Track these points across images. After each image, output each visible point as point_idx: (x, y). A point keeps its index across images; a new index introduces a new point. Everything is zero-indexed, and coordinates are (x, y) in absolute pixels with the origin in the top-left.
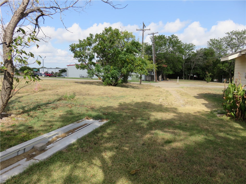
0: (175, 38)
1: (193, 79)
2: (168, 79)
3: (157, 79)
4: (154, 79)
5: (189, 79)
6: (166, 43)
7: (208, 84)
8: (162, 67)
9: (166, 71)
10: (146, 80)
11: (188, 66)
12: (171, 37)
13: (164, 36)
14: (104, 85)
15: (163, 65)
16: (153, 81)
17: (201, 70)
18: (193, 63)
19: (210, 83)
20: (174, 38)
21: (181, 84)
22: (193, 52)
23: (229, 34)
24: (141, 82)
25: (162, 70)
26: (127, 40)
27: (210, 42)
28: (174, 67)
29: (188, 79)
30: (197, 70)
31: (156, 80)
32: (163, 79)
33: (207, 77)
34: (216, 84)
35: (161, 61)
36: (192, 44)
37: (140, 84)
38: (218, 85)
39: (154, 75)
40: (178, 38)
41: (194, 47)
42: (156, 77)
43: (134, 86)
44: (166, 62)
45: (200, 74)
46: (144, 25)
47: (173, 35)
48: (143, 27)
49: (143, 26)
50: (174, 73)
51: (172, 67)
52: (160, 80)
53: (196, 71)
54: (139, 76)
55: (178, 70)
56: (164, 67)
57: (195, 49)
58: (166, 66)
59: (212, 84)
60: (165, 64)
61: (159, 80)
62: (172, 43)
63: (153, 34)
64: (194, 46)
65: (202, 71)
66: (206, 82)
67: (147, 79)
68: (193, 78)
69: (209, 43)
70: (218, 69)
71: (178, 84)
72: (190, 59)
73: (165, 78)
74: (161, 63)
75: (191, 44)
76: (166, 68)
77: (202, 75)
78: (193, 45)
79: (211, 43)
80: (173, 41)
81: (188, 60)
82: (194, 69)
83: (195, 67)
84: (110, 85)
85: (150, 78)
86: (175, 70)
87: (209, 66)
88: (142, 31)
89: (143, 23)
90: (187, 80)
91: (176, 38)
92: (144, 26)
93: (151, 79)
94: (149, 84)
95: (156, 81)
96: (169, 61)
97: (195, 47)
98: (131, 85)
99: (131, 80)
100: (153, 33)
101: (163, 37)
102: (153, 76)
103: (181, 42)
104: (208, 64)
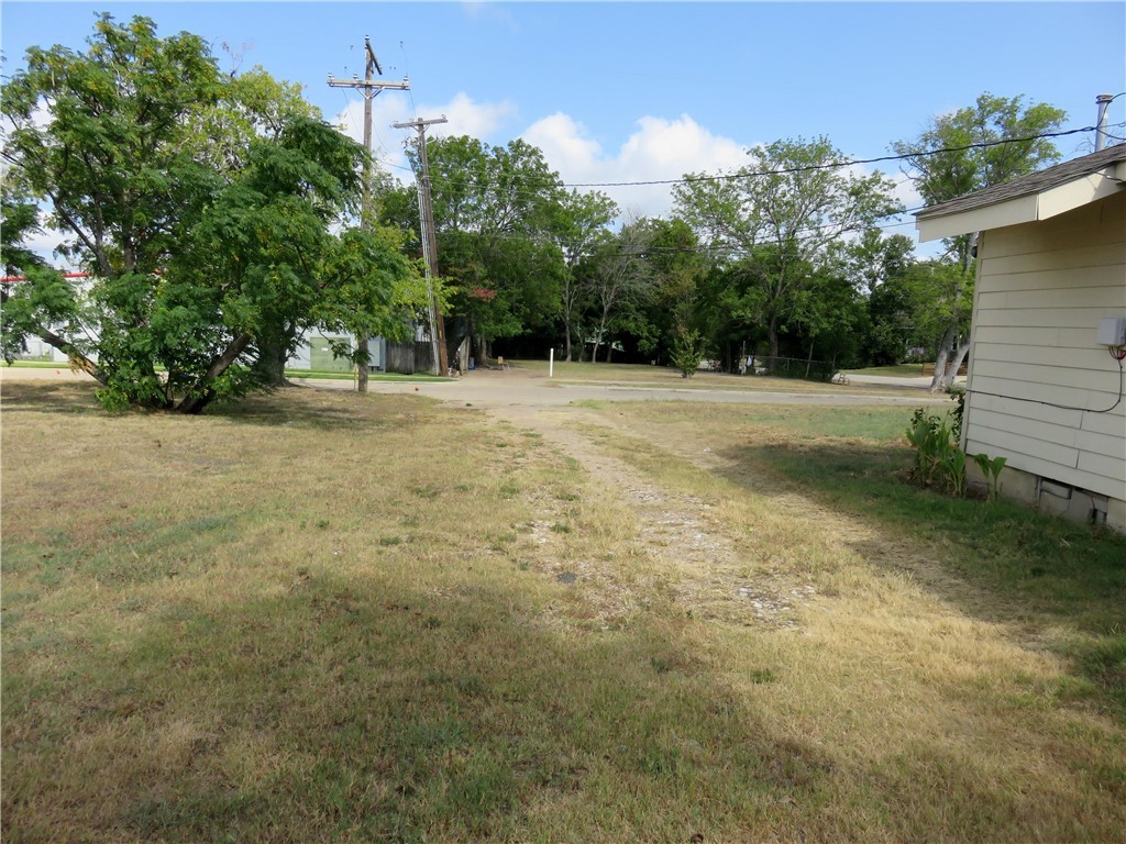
0: (530, 156)
1: (609, 359)
2: (500, 360)
3: (445, 359)
4: (430, 362)
5: (594, 361)
6: (486, 183)
7: (689, 382)
8: (469, 299)
9: (491, 323)
10: (390, 369)
11: (587, 300)
12: (507, 149)
13: (476, 142)
14: (107, 406)
15: (475, 291)
16: (428, 369)
17: (642, 320)
18: (610, 284)
19: (695, 379)
20: (525, 159)
21: (568, 386)
22: (607, 234)
23: (761, 155)
24: (363, 381)
25: (469, 316)
26: (268, 128)
27: (683, 188)
28: (528, 299)
29: (589, 359)
30: (627, 317)
31: (441, 368)
32: (477, 362)
33: (684, 348)
34: (724, 382)
35: (464, 271)
36: (602, 195)
37: (362, 389)
38: (734, 389)
39: (434, 339)
40: (541, 157)
41: (611, 211)
42: (444, 351)
43: (325, 404)
44: (490, 276)
45: (639, 338)
46: (372, 58)
47: (520, 141)
48: (368, 69)
49: (365, 64)
50: (529, 331)
51: (520, 302)
52: (463, 364)
53: (623, 323)
54: (354, 344)
55: (547, 318)
56: (480, 302)
57: (616, 220)
58: (492, 294)
59: (705, 380)
60: (485, 285)
61: (458, 369)
62: (517, 181)
63: (421, 125)
64: (612, 204)
65: (649, 324)
66: (680, 375)
67: (397, 363)
68: (610, 352)
69: (680, 192)
70: (722, 311)
71: (554, 385)
72: (593, 267)
73: (484, 356)
74: (464, 277)
75: (598, 194)
76: (491, 306)
77: (647, 339)
78: (608, 202)
79: (689, 192)
80: (519, 172)
81: (583, 272)
82: (611, 311)
83: (616, 305)
84: (154, 403)
85: (411, 355)
86: (531, 314)
87: (674, 301)
88: (362, 90)
89: (368, 47)
90: (586, 366)
91: (534, 158)
92: (371, 62)
93: (416, 361)
94: (413, 392)
95: (443, 373)
96: (503, 269)
97: (616, 212)
98: (305, 399)
99: (309, 368)
100: (420, 119)
101: (473, 151)
102: (428, 346)
103: (556, 181)
104: (669, 292)
